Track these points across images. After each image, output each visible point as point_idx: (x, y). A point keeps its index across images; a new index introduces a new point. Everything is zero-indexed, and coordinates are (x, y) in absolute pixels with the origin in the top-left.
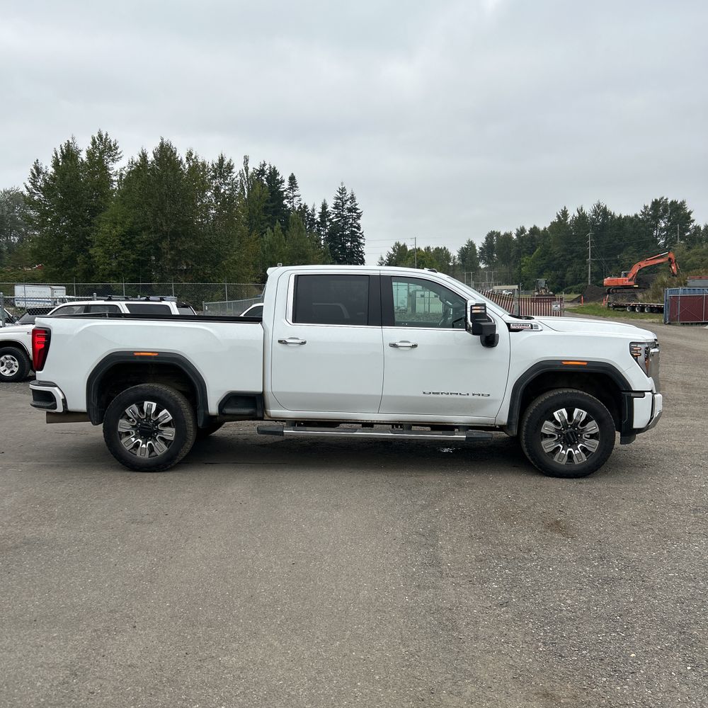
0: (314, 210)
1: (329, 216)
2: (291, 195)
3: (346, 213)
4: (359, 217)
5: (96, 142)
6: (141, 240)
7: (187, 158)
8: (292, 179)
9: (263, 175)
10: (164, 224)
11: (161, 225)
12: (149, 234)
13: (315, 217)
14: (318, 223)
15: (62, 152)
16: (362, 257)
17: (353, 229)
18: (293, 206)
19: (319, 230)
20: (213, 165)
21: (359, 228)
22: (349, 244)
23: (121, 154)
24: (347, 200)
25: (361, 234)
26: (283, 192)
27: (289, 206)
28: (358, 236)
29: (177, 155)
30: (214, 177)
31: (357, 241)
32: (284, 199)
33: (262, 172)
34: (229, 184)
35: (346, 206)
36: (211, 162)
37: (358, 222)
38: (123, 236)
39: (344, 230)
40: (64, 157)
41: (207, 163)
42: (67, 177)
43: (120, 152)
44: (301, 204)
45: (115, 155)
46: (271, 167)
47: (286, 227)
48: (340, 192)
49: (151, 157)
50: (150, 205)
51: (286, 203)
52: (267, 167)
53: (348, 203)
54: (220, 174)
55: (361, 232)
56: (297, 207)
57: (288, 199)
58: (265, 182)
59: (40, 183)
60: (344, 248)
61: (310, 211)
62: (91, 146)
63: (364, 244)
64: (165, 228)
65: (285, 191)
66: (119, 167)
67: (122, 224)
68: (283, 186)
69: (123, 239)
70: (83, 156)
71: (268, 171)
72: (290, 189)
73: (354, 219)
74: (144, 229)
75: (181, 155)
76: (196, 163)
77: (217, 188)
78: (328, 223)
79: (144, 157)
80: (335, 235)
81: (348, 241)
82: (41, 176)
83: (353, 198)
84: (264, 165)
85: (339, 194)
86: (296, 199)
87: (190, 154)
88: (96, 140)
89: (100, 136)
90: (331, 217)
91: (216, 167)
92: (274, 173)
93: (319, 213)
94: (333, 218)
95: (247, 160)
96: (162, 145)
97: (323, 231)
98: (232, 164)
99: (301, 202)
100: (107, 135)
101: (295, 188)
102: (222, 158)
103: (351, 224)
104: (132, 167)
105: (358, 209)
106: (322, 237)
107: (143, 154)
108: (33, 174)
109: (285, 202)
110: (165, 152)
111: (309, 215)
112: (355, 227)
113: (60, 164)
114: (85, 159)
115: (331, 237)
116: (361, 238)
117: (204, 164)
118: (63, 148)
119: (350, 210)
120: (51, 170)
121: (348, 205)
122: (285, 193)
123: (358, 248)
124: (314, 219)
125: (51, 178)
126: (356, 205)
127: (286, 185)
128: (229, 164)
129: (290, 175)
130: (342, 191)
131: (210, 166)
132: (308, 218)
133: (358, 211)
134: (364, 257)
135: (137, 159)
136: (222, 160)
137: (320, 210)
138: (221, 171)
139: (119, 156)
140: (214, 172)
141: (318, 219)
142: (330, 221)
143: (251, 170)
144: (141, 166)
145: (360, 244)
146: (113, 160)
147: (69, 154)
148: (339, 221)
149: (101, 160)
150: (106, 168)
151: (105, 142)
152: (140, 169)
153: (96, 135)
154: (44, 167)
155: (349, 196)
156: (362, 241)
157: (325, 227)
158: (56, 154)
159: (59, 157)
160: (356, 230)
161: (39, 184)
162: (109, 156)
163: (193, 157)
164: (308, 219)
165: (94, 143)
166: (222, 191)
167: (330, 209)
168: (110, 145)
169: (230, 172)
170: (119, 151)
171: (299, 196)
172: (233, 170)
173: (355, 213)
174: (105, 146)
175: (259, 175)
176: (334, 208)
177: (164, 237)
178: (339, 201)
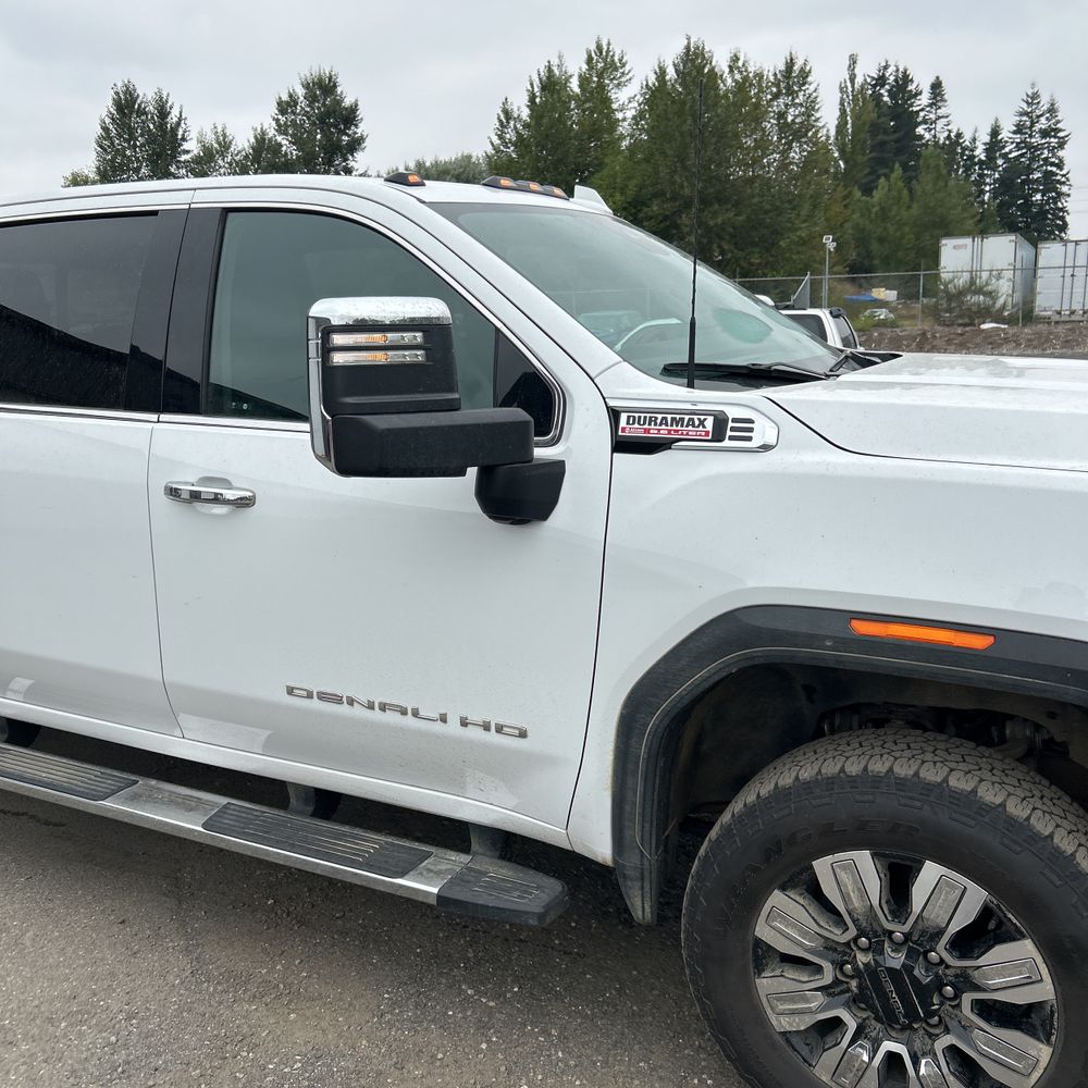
0: (974, 140)
1: (1004, 147)
2: (932, 116)
3: (1036, 140)
4: (1061, 145)
5: (592, 59)
6: (650, 213)
7: (730, 67)
8: (937, 87)
9: (882, 86)
10: (686, 184)
11: (682, 187)
12: (663, 202)
13: (977, 153)
14: (981, 162)
15: (540, 79)
16: (1062, 219)
17: (1049, 168)
18: (935, 136)
19: (981, 176)
20: (775, 75)
21: (1060, 166)
22: (1039, 197)
23: (630, 75)
24: (1042, 115)
25: (1063, 176)
26: (917, 112)
27: (927, 136)
28: (1059, 182)
29: (713, 64)
30: (776, 96)
31: (1055, 190)
32: (918, 124)
33: (881, 80)
34: (801, 105)
35: (1037, 127)
36: (772, 69)
37: (1060, 153)
39: (1030, 170)
40: (544, 88)
41: (765, 73)
42: (545, 121)
43: (629, 71)
44: (950, 131)
45: (620, 77)
46: (897, 70)
47: (911, 175)
48: (1027, 102)
49: (671, 73)
50: (664, 153)
51: (922, 132)
52: (891, 70)
53: (1043, 120)
54: (789, 88)
55: (1064, 172)
56: (942, 137)
57: (926, 123)
58: (886, 99)
59: (510, 135)
60: (1028, 203)
61: (967, 143)
62: (585, 67)
63: (1069, 195)
64: (687, 191)
65: (922, 110)
66: (627, 99)
67: (623, 191)
68: (919, 103)
70: (574, 85)
71: (892, 78)
72: (931, 105)
73: (1052, 150)
74: (655, 195)
75: (721, 62)
76: (745, 79)
77: (781, 115)
78: (1000, 162)
79: (662, 73)
80: (1013, 181)
81: (1037, 191)
82: (512, 123)
83: (1052, 110)
84: (886, 67)
85: (1025, 106)
86: (941, 123)
87: (736, 59)
88: (593, 55)
89: (599, 47)
90: (1007, 150)
91: (779, 76)
92: (905, 79)
93: (985, 144)
94: (1011, 152)
95: (855, 62)
96: (688, 48)
97: (990, 176)
98: (808, 68)
99: (949, 128)
100: (609, 44)
101: (939, 104)
102: (792, 59)
103: (1046, 159)
104: (645, 93)
105: (1061, 130)
106: (987, 188)
107: (660, 68)
108: (500, 121)
109: (920, 130)
110: (694, 62)
111: (964, 149)
112: (1052, 164)
113: (538, 100)
114: (577, 90)
115: (1006, 185)
116: (1064, 183)
117: (760, 76)
118: (542, 74)
119: (1045, 133)
120: (525, 113)
121: (1043, 123)
122: (922, 114)
123: (1055, 203)
124: (975, 157)
125: (526, 126)
126: (1058, 122)
127: (924, 99)
128: (802, 70)
129: (932, 80)
130: (1033, 99)
131: (772, 78)
132: (963, 154)
133: (1061, 134)
134: (1068, 219)
135: (652, 79)
136: (790, 64)
137: (987, 139)
138: (788, 83)
139: (628, 77)
140: (778, 86)
141: (980, 153)
142: (1005, 156)
143: (859, 80)
144: (657, 89)
145: (1060, 194)
146: (618, 85)
147: (552, 85)
148: (1022, 155)
149: (601, 87)
150: (607, 101)
151: (607, 56)
152: (657, 94)
153: (593, 47)
154: (515, 109)
155: (1045, 108)
156: (1064, 189)
157: (994, 169)
158: (532, 85)
159: (536, 89)
160: (1054, 169)
161: (508, 136)
162: (612, 80)
163: (740, 64)
164: (962, 157)
165: (589, 60)
166: (790, 119)
167: (1005, 135)
168: (613, 61)
169: (804, 84)
170: (627, 68)
171: (947, 117)
172: (809, 79)
173: (1055, 137)
174: (606, 65)
175: (874, 86)
176: (1014, 133)
177: (688, 204)
178: (1025, 118)
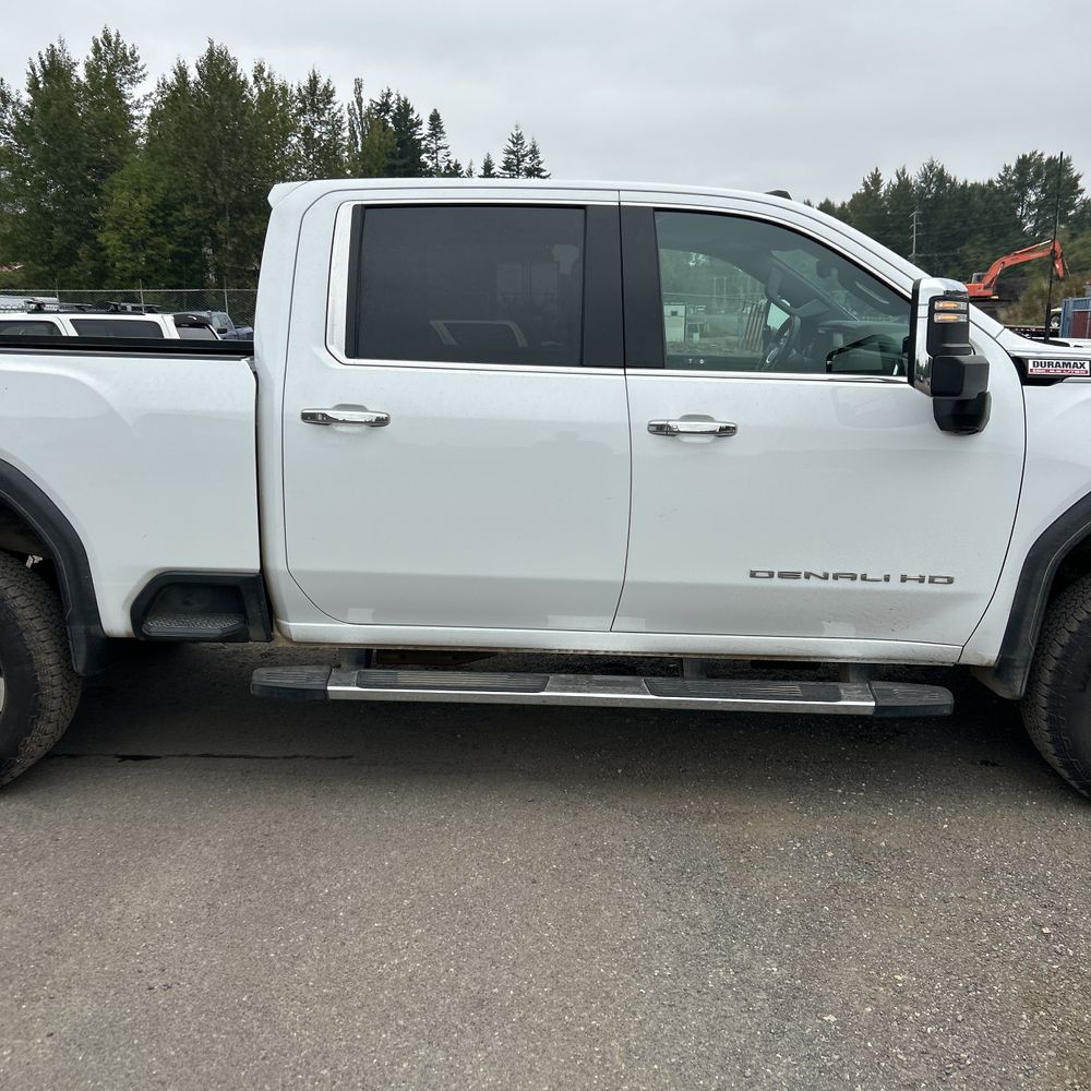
0: (471, 172)
2: (433, 146)
3: (524, 178)
5: (100, 49)
6: (181, 219)
7: (255, 77)
8: (435, 118)
9: (387, 112)
10: (219, 191)
11: (215, 193)
12: (195, 208)
15: (43, 63)
18: (437, 165)
20: (299, 90)
23: (144, 71)
24: (526, 155)
26: (420, 140)
27: (430, 164)
29: (238, 71)
30: (302, 111)
32: (421, 152)
33: (385, 107)
34: (327, 123)
35: (523, 165)
36: (295, 84)
38: (152, 211)
40: (46, 74)
41: (289, 87)
42: (53, 109)
43: (143, 67)
44: (450, 162)
45: (133, 72)
46: (399, 99)
48: (513, 142)
49: (193, 75)
50: (194, 159)
51: (426, 160)
52: (393, 98)
53: (527, 159)
54: (313, 104)
56: (443, 166)
57: (428, 152)
58: (390, 125)
59: (9, 119)
61: (465, 175)
62: (92, 56)
64: (221, 199)
65: (424, 139)
66: (142, 94)
67: (150, 190)
68: (420, 132)
69: (152, 217)
70: (81, 73)
71: (395, 106)
72: (431, 135)
74: (185, 200)
75: (246, 71)
76: (271, 91)
77: (308, 131)
79: (182, 73)
82: (10, 108)
83: (534, 152)
84: (389, 95)
85: (511, 145)
86: (441, 153)
87: (260, 70)
88: (101, 45)
89: (107, 37)
91: (304, 92)
92: (405, 109)
93: (481, 177)
95: (360, 87)
96: (211, 52)
98: (331, 88)
99: (449, 158)
100: (118, 35)
101: (439, 135)
102: (315, 77)
104: (163, 93)
105: (542, 170)
107: (180, 69)
109: (424, 157)
110: (217, 66)
113: (41, 86)
114: (83, 79)
117: (284, 89)
118: (44, 58)
119: (531, 173)
120: (26, 98)
121: (527, 163)
122: (424, 143)
125: (28, 111)
126: (540, 163)
127: (425, 129)
128: (326, 88)
129: (431, 112)
130: (517, 139)
131: (295, 92)
133: (544, 175)
135: (171, 78)
136: (314, 81)
138: (313, 100)
139: (141, 73)
140: (302, 101)
143: (366, 104)
144: (178, 90)
146: (131, 81)
147: (55, 70)
149: (111, 81)
150: (119, 96)
151: (116, 48)
152: (177, 95)
153: (100, 36)
154: (13, 92)
155: (528, 149)
158: (33, 69)
159: (38, 74)
161: (6, 121)
162: (124, 74)
163: (265, 75)
165: (97, 50)
166: (316, 135)
167: (497, 170)
168: (125, 55)
169: (329, 103)
170: (140, 65)
171: (446, 148)
172: (333, 99)
174: (116, 57)
175: (379, 111)
176: (504, 168)
177: (220, 214)
178: (512, 156)
